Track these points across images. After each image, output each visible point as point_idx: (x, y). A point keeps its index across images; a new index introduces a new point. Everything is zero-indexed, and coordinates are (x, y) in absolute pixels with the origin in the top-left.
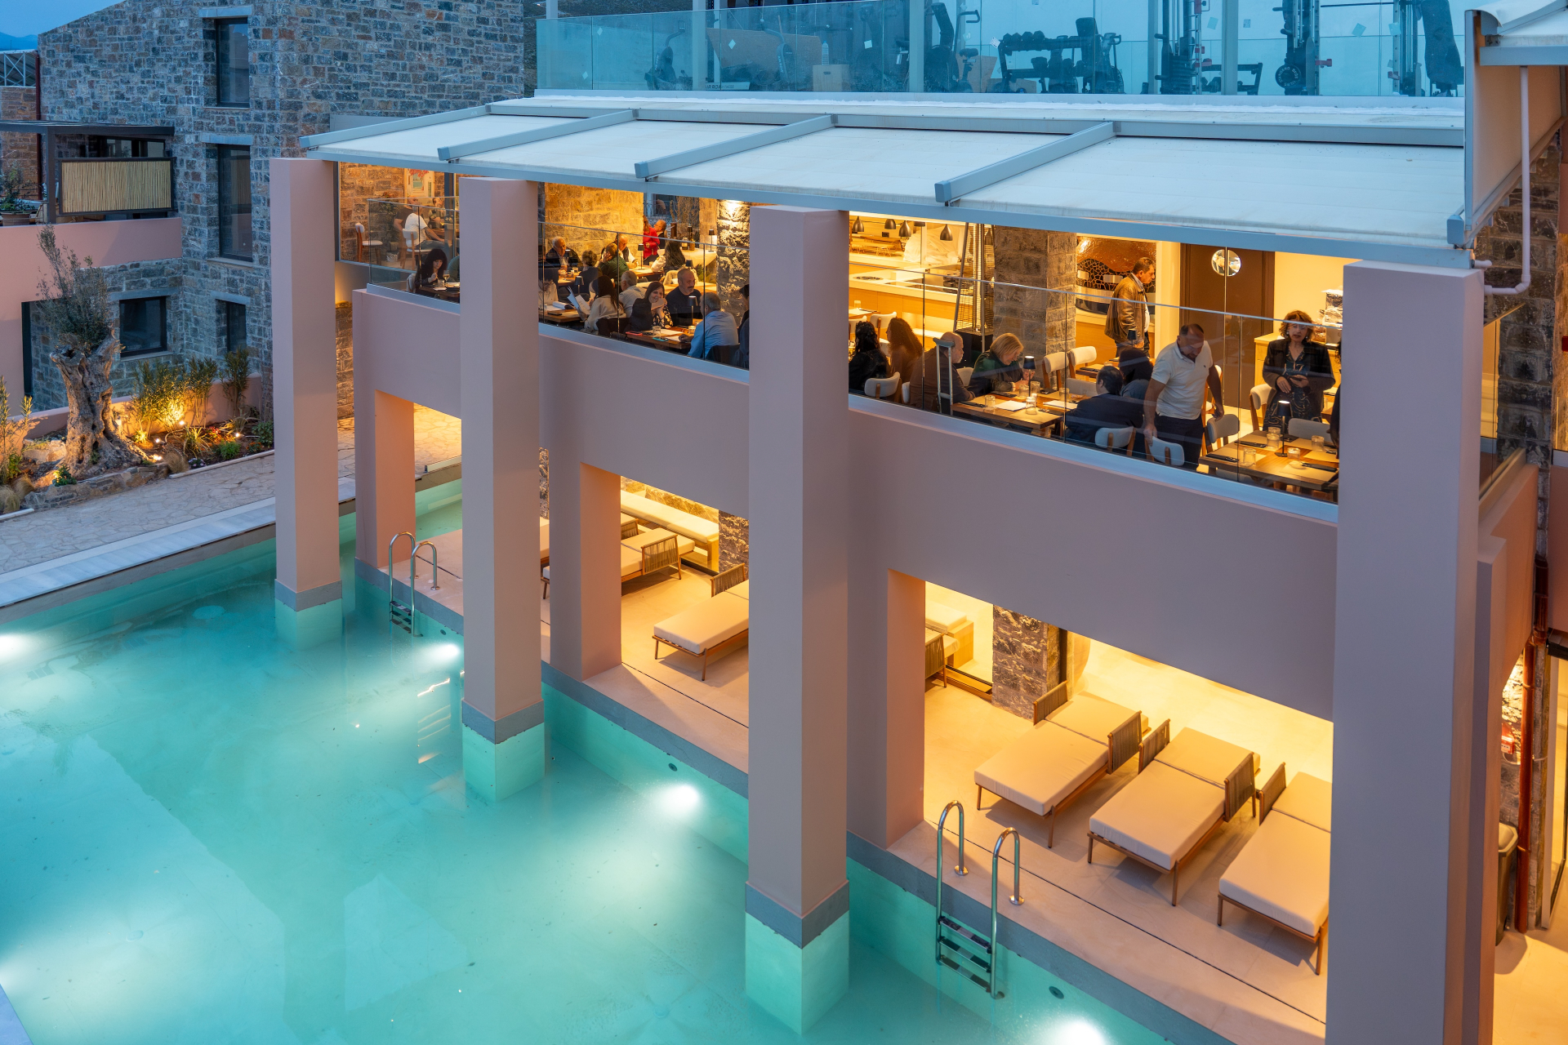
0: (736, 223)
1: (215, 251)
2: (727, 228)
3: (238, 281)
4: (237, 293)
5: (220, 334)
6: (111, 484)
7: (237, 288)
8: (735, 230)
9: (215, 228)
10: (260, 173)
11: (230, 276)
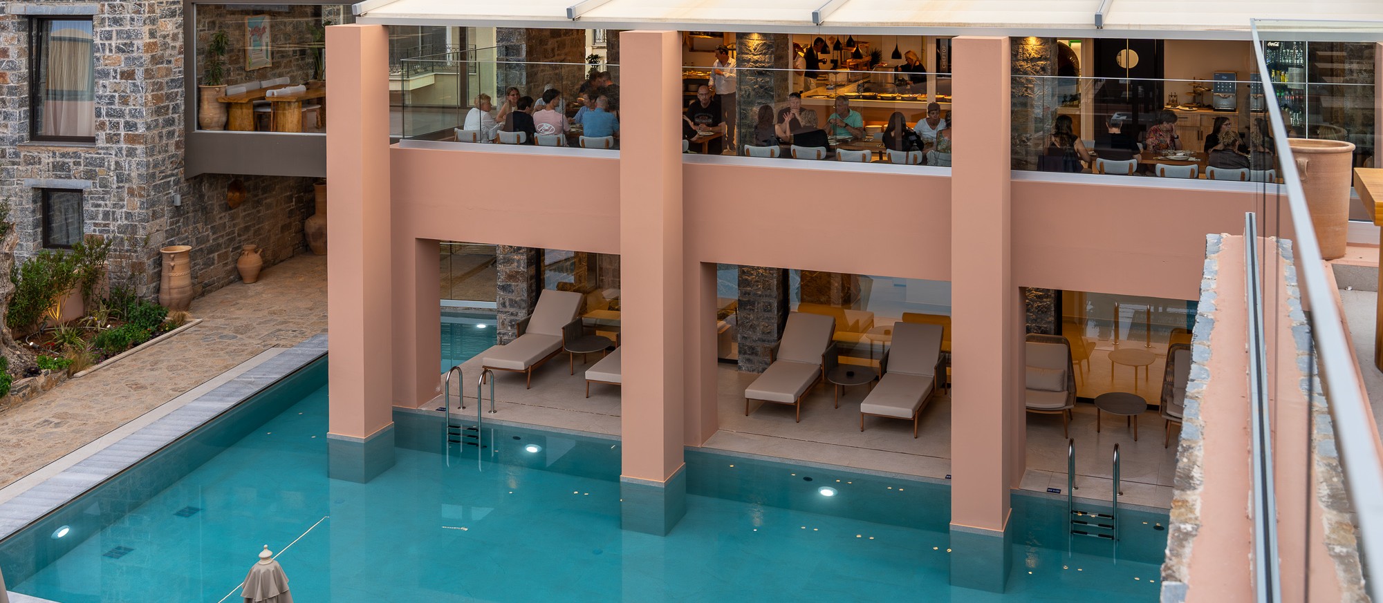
0: (758, 56)
1: (26, 134)
2: (749, 61)
3: (71, 164)
4: (69, 177)
5: (35, 226)
6: (29, 389)
7: (70, 171)
8: (756, 62)
9: (25, 108)
10: (110, 45)
11: (58, 159)
